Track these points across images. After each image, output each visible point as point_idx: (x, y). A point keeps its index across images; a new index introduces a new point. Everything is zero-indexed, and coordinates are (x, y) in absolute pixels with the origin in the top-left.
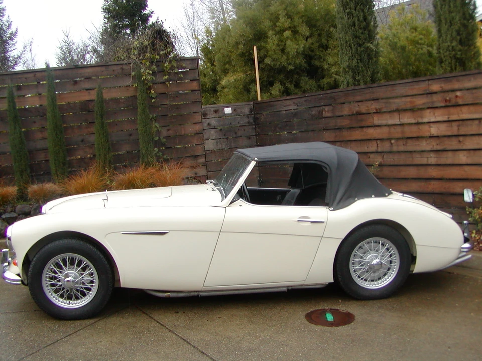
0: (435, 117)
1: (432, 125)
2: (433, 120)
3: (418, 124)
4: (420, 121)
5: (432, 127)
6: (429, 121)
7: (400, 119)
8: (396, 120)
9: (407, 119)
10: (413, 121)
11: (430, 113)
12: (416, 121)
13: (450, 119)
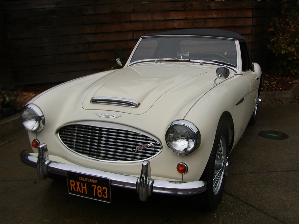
0: (177, 16)
1: (175, 21)
2: (176, 18)
3: (166, 20)
4: (167, 19)
5: (175, 23)
6: (173, 19)
7: (152, 17)
8: (149, 18)
9: (157, 17)
10: (162, 19)
11: (174, 14)
12: (164, 19)
13: (187, 18)
